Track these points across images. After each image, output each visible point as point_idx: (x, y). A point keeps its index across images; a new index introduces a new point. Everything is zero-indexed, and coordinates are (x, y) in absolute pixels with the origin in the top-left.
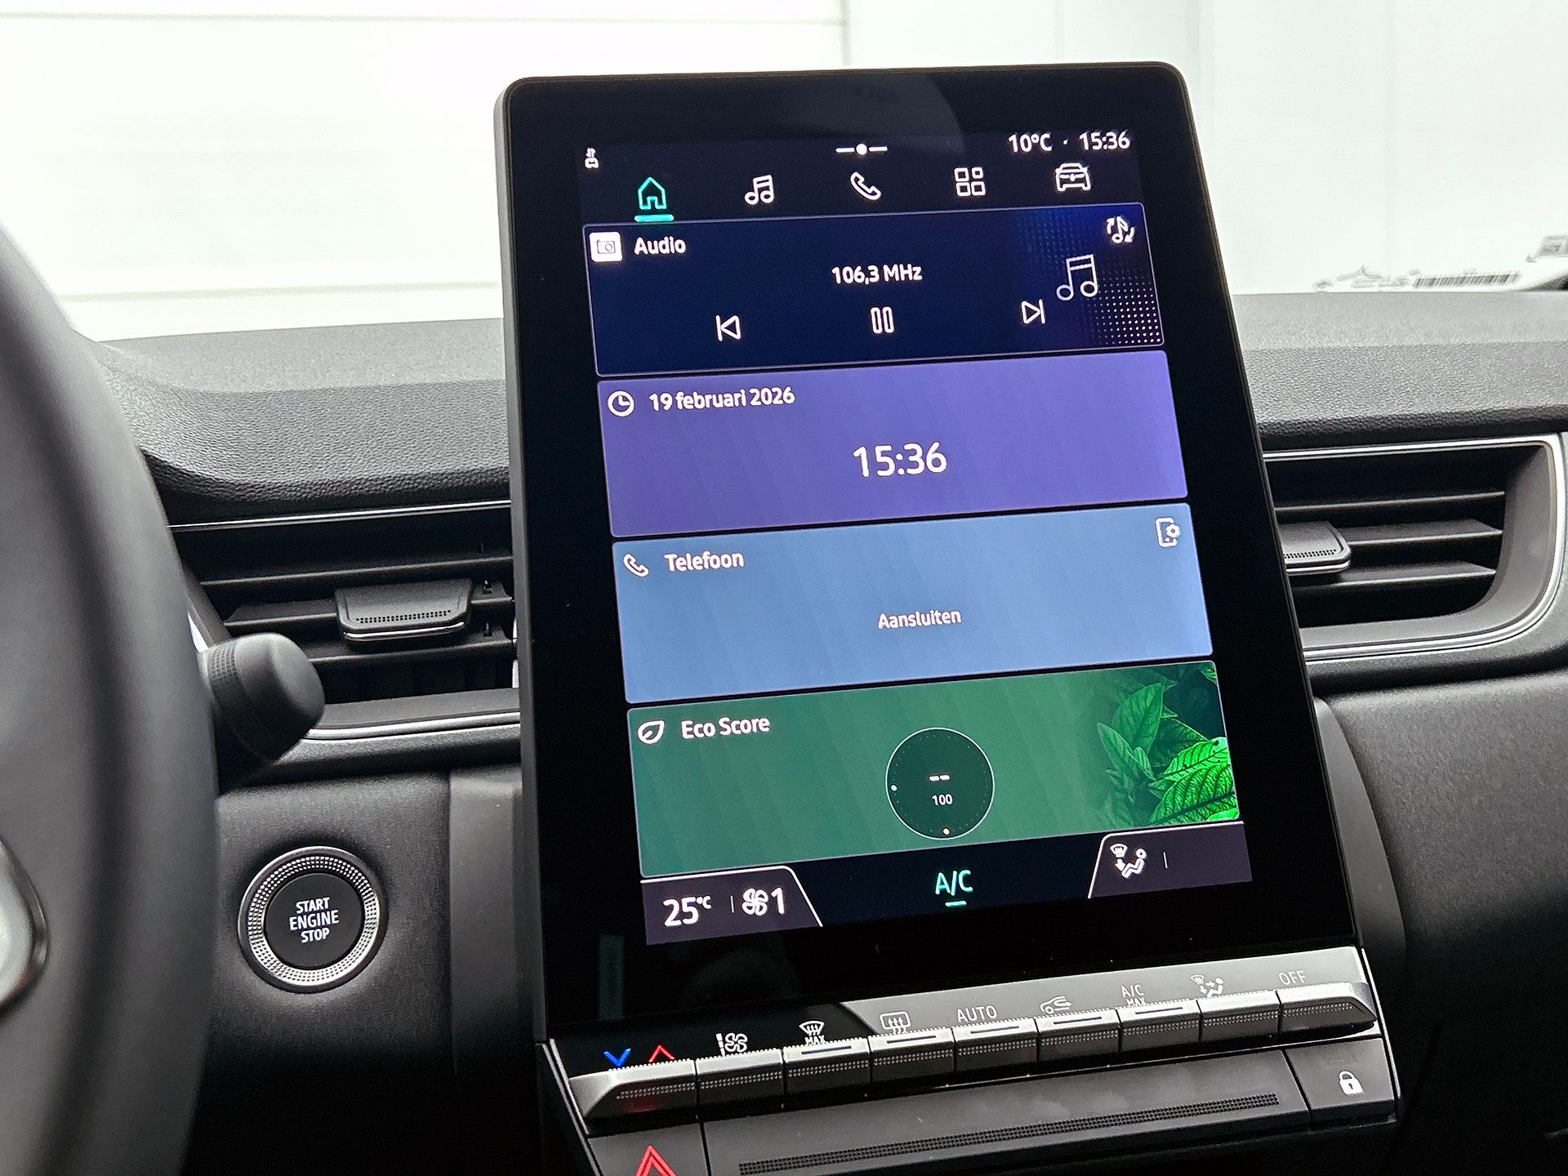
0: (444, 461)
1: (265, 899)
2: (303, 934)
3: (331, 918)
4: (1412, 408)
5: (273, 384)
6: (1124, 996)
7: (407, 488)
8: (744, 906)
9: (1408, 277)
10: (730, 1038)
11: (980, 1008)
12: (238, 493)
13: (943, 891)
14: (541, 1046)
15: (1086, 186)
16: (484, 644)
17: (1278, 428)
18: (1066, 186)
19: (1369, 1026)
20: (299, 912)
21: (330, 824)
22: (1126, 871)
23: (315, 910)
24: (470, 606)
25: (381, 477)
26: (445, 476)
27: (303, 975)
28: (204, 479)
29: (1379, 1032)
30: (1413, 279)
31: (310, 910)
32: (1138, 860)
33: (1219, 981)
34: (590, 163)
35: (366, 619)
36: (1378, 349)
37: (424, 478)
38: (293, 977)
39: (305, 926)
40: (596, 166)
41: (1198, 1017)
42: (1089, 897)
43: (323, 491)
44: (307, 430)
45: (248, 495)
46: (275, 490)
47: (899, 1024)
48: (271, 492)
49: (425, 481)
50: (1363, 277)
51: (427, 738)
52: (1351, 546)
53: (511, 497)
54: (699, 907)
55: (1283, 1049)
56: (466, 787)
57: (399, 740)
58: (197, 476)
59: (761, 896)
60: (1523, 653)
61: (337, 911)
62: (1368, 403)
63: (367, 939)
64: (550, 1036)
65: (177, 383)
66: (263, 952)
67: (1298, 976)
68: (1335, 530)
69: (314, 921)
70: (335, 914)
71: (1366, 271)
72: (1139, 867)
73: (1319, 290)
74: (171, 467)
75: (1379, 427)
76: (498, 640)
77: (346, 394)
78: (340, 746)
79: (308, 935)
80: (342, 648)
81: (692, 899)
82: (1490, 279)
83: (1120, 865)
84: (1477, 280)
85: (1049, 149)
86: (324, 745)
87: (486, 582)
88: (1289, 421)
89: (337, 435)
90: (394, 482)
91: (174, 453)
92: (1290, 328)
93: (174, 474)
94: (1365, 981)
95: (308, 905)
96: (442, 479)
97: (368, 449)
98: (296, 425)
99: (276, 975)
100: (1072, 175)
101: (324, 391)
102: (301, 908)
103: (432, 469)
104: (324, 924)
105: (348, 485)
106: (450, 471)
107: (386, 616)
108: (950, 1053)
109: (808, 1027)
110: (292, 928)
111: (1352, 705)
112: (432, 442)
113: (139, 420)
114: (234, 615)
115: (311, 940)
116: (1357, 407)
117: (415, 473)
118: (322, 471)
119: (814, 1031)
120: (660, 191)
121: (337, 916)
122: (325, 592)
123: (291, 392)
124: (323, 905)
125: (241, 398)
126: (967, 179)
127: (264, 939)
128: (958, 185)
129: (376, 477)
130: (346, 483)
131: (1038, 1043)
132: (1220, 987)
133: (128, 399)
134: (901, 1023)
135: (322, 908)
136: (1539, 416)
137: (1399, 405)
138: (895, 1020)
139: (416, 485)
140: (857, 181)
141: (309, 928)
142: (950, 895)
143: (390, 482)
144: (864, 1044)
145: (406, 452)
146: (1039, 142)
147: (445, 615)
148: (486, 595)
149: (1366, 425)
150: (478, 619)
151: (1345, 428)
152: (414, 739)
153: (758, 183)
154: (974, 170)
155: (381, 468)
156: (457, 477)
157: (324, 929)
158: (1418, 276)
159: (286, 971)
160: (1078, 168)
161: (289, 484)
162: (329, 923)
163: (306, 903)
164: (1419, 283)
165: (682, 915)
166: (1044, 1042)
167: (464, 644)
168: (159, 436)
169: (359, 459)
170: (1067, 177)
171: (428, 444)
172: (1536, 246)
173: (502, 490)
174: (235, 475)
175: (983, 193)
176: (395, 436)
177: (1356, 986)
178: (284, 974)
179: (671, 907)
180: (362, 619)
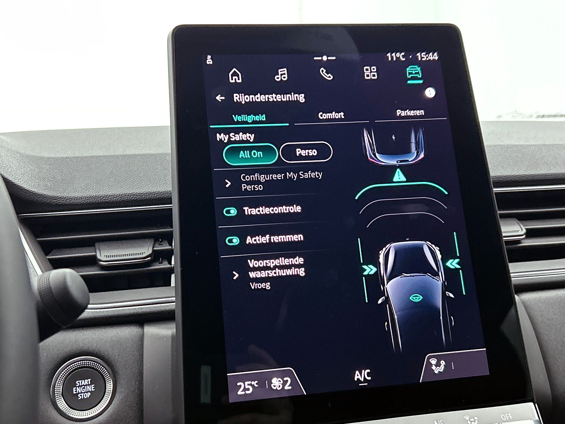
0: (143, 188)
1: (63, 380)
2: (79, 395)
3: (91, 388)
5: (70, 154)
7: (127, 199)
8: (272, 385)
9: (533, 114)
12: (54, 201)
13: (358, 379)
15: (419, 75)
16: (158, 267)
18: (410, 76)
20: (77, 385)
22: (437, 370)
23: (84, 384)
24: (154, 251)
25: (116, 194)
26: (143, 194)
27: (78, 413)
28: (39, 195)
30: (535, 115)
31: (82, 385)
32: (441, 366)
33: (476, 418)
34: (208, 62)
35: (109, 256)
36: (535, 145)
37: (134, 195)
38: (74, 414)
39: (80, 392)
40: (211, 63)
42: (421, 381)
43: (91, 200)
45: (58, 202)
46: (70, 199)
48: (68, 200)
50: (516, 114)
51: (134, 309)
52: (526, 229)
53: (173, 204)
54: (253, 386)
56: (150, 330)
57: (122, 310)
58: (36, 193)
59: (280, 381)
61: (94, 385)
62: (532, 168)
63: (107, 398)
65: (28, 153)
66: (62, 404)
67: (509, 416)
68: (518, 222)
69: (84, 389)
70: (93, 386)
71: (516, 112)
72: (441, 369)
75: (536, 179)
76: (165, 265)
77: (101, 158)
79: (81, 395)
80: (97, 268)
81: (250, 382)
83: (434, 367)
85: (404, 59)
87: (160, 240)
88: (499, 176)
90: (122, 196)
91: (26, 183)
94: (537, 418)
95: (82, 382)
97: (110, 182)
98: (79, 172)
99: (67, 413)
100: (414, 71)
101: (92, 157)
102: (78, 384)
103: (138, 191)
104: (88, 391)
105: (101, 198)
106: (146, 192)
110: (74, 393)
111: (528, 297)
113: (11, 169)
114: (51, 253)
115: (83, 398)
116: (528, 170)
117: (130, 193)
118: (91, 192)
120: (239, 74)
121: (94, 387)
122: (91, 243)
123: (77, 157)
124: (88, 382)
125: (56, 159)
126: (369, 71)
127: (62, 397)
128: (365, 74)
129: (114, 194)
132: (477, 421)
133: (7, 160)
135: (87, 384)
139: (131, 198)
140: (323, 71)
141: (81, 393)
142: (361, 381)
143: (120, 197)
145: (127, 184)
146: (400, 57)
147: (143, 254)
148: (160, 246)
149: (531, 178)
150: (157, 256)
152: (129, 309)
153: (281, 71)
154: (372, 68)
155: (116, 190)
156: (148, 195)
157: (88, 393)
158: (537, 114)
159: (72, 412)
160: (416, 68)
161: (76, 197)
162: (90, 390)
163: (80, 381)
164: (538, 117)
165: (245, 389)
167: (152, 267)
168: (21, 176)
169: (107, 187)
170: (411, 71)
171: (136, 180)
173: (169, 200)
174: (52, 193)
175: (376, 77)
176: (122, 177)
177: (535, 421)
178: (71, 413)
179: (240, 386)
180: (107, 256)
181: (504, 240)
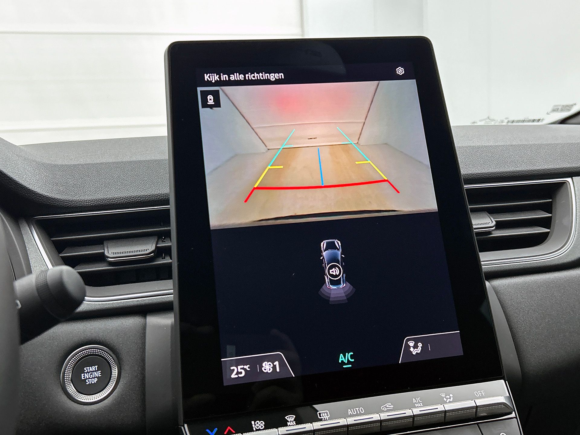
0: (147, 191)
1: (72, 367)
2: (87, 381)
3: (98, 374)
4: (517, 168)
5: (82, 161)
6: (414, 402)
7: (132, 201)
8: (263, 369)
9: (504, 120)
10: (257, 423)
11: (357, 409)
12: (65, 204)
13: (342, 361)
14: (181, 428)
16: (162, 262)
17: (467, 176)
19: (511, 413)
20: (85, 372)
21: (98, 336)
22: (414, 352)
23: (92, 371)
24: (156, 247)
25: (122, 197)
26: (147, 196)
27: (88, 398)
28: (52, 198)
29: (515, 416)
30: (506, 121)
31: (90, 371)
33: (451, 395)
35: (115, 253)
37: (139, 197)
38: (82, 398)
41: (444, 412)
42: (400, 362)
43: (99, 203)
44: (94, 179)
45: (69, 204)
46: (80, 202)
47: (325, 416)
48: (79, 203)
49: (139, 198)
50: (488, 120)
51: (138, 301)
52: (495, 221)
53: (170, 204)
54: (245, 370)
55: (477, 424)
56: (153, 320)
57: (126, 302)
58: (49, 197)
59: (270, 365)
60: (563, 262)
61: (100, 371)
62: (500, 166)
63: (113, 383)
64: (185, 422)
65: (44, 161)
66: (71, 389)
67: (482, 393)
68: (489, 215)
69: (91, 375)
70: (100, 372)
71: (490, 118)
72: (419, 350)
73: (473, 125)
74: (39, 194)
75: (505, 175)
76: (167, 260)
77: (110, 164)
78: (103, 304)
79: (89, 381)
80: (105, 264)
81: (242, 367)
82: (534, 121)
83: (412, 349)
84: (529, 121)
86: (96, 304)
87: (163, 237)
88: (471, 174)
89: (105, 181)
90: (127, 199)
91: (40, 188)
92: (469, 138)
93: (40, 197)
94: (508, 395)
95: (89, 369)
96: (146, 198)
97: (117, 186)
98: (89, 177)
99: (76, 398)
101: (101, 163)
102: (86, 370)
103: (142, 194)
104: (95, 376)
106: (149, 194)
107: (123, 252)
108: (346, 429)
109: (289, 418)
110: (83, 378)
111: (498, 283)
112: (142, 183)
113: (27, 176)
114: (64, 252)
115: (90, 383)
116: (496, 168)
117: (135, 195)
118: (99, 195)
119: (291, 420)
121: (101, 373)
122: (100, 242)
123: (89, 164)
124: (95, 369)
125: (69, 166)
127: (71, 383)
129: (120, 197)
130: (108, 199)
131: (381, 424)
132: (452, 398)
133: (23, 167)
134: (326, 416)
135: (95, 370)
136: (564, 171)
137: (512, 167)
138: (323, 414)
139: (135, 200)
141: (89, 378)
142: (345, 363)
143: (125, 199)
144: (311, 426)
145: (132, 187)
147: (146, 251)
148: (163, 243)
149: (500, 175)
150: (160, 252)
151: (493, 176)
152: (132, 301)
155: (122, 193)
156: (152, 197)
157: (95, 379)
158: (508, 120)
161: (86, 200)
162: (97, 376)
163: (88, 368)
164: (508, 122)
165: (238, 373)
166: (383, 424)
167: (154, 262)
168: (35, 182)
169: (114, 190)
171: (141, 184)
172: (550, 109)
173: (166, 202)
174: (64, 196)
176: (128, 181)
177: (506, 397)
178: (79, 397)
179: (234, 370)
180: (114, 253)
181: (474, 232)
